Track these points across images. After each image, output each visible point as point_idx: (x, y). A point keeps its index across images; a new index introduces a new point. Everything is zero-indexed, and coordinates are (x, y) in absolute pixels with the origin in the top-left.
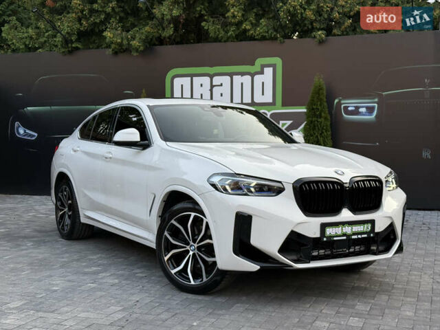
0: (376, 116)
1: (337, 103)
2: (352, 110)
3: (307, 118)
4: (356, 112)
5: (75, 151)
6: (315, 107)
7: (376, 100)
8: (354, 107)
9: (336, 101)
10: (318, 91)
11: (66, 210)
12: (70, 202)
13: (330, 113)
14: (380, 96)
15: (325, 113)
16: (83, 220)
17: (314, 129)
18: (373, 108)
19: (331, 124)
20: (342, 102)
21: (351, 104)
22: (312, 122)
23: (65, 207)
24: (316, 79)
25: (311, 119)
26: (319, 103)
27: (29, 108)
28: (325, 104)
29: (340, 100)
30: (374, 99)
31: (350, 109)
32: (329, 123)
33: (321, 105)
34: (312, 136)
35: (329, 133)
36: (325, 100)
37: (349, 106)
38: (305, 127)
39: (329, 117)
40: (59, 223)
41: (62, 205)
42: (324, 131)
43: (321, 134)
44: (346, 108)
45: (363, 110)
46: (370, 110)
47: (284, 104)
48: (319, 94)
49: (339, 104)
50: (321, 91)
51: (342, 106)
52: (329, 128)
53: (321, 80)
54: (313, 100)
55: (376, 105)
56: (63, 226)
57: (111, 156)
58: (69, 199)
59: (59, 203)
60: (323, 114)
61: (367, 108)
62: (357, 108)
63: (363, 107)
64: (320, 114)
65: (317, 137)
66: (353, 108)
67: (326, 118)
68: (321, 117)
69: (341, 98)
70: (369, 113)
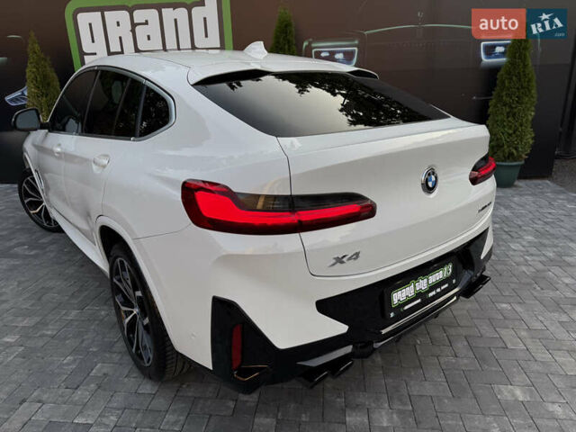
1: (306, 46)
2: (326, 57)
4: (332, 59)
7: (356, 42)
8: (329, 52)
9: (305, 44)
14: (361, 37)
18: (352, 53)
20: (313, 45)
26: (286, 47)
29: (310, 43)
30: (353, 40)
31: (323, 55)
37: (321, 52)
44: (318, 54)
45: (339, 56)
46: (348, 56)
49: (309, 48)
51: (314, 51)
55: (356, 49)
61: (345, 53)
62: (332, 53)
63: (339, 52)
66: (328, 54)
69: (311, 40)
70: (347, 60)
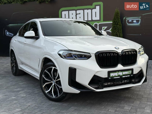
0: (140, 24)
2: (130, 22)
3: (113, 25)
4: (132, 22)
5: (16, 41)
6: (115, 21)
7: (140, 17)
8: (132, 20)
9: (124, 18)
10: (117, 14)
11: (14, 64)
12: (15, 61)
13: (122, 23)
14: (142, 16)
15: (119, 23)
16: (19, 68)
17: (115, 29)
18: (139, 20)
19: (122, 27)
20: (127, 18)
21: (130, 19)
22: (114, 27)
23: (14, 63)
24: (116, 10)
25: (114, 26)
26: (117, 19)
27: (10, 25)
28: (120, 20)
29: (126, 18)
30: (139, 17)
31: (130, 21)
32: (121, 27)
33: (118, 20)
34: (115, 32)
35: (121, 31)
36: (120, 18)
37: (129, 20)
38: (111, 29)
39: (121, 25)
40: (12, 69)
41: (13, 62)
42: (119, 30)
43: (118, 31)
44: (128, 21)
45: (135, 21)
46: (138, 21)
47: (104, 20)
48: (117, 16)
49: (125, 19)
50: (118, 14)
51: (127, 20)
52: (121, 29)
53: (118, 10)
54: (115, 18)
55: (140, 19)
56: (13, 70)
57: (26, 42)
58: (14, 60)
59: (12, 61)
60: (119, 24)
61: (136, 20)
62: (133, 21)
63: (135, 20)
64: (118, 23)
65: (117, 32)
66: (131, 21)
67: (120, 25)
68: (118, 25)
69: (126, 17)
70: (137, 22)
